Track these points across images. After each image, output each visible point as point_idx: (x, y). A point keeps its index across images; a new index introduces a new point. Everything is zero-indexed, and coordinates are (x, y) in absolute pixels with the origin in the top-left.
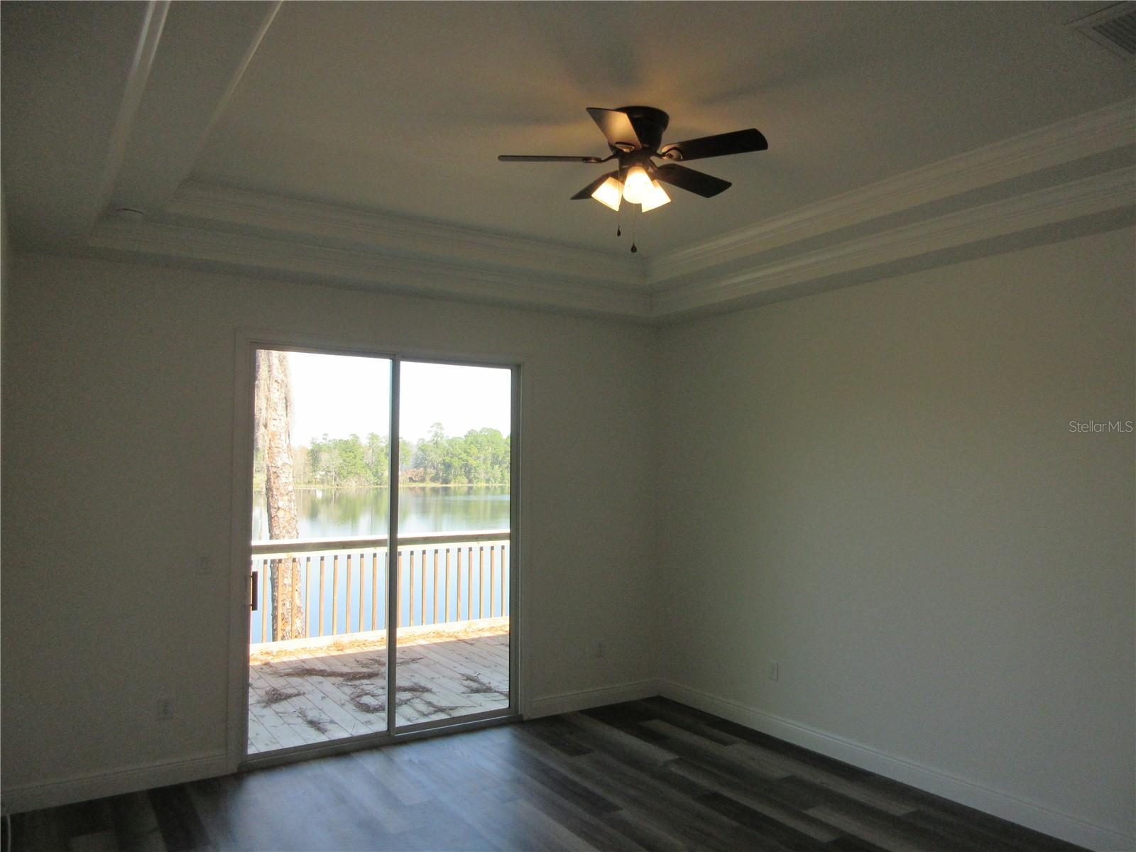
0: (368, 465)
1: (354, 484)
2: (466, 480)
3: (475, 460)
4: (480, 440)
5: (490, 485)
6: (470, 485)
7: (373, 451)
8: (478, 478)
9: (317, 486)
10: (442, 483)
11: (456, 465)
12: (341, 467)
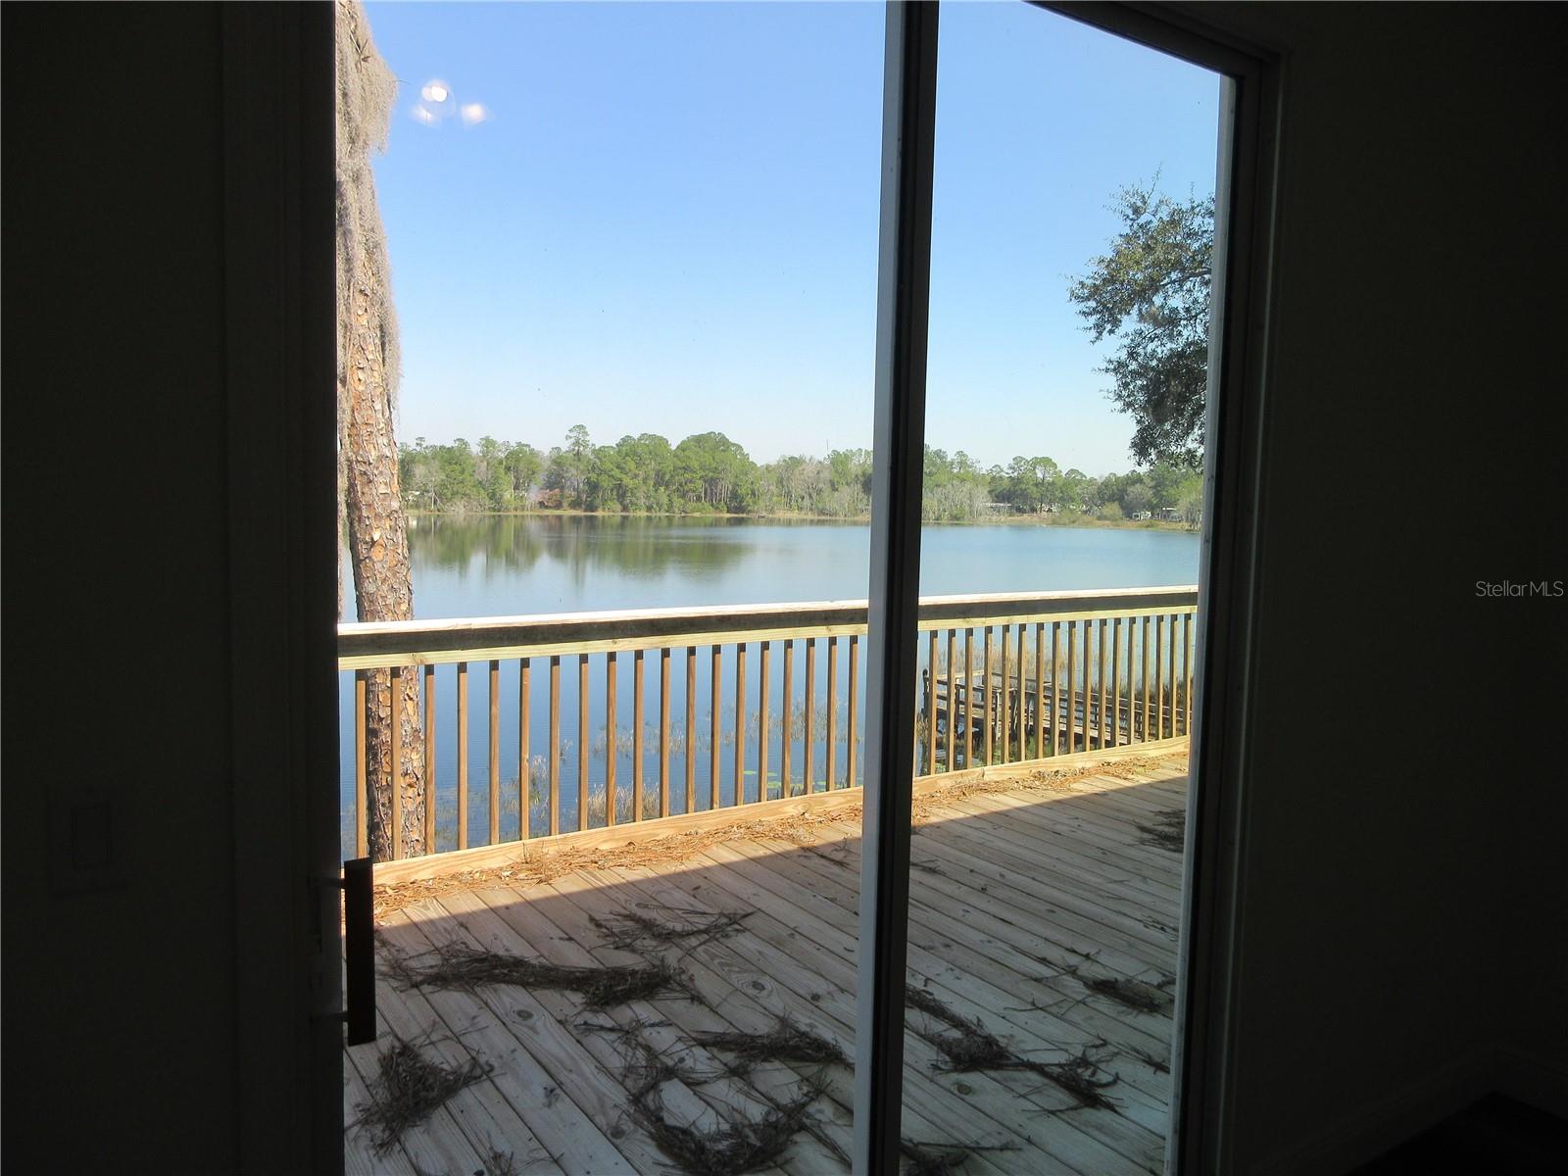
0: (480, 483)
1: (462, 510)
2: (619, 507)
3: (633, 479)
4: (639, 450)
5: (653, 514)
6: (624, 514)
7: (488, 464)
8: (636, 504)
9: (410, 511)
10: (586, 511)
11: (605, 485)
12: (443, 485)
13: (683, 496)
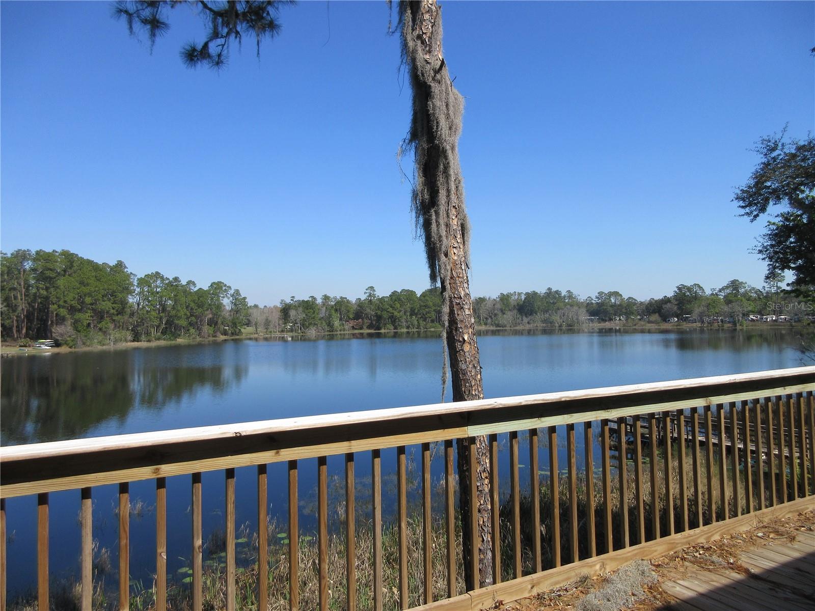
0: (323, 318)
1: (314, 332)
2: (392, 327)
3: (399, 312)
4: (401, 298)
5: (410, 330)
6: (395, 331)
7: (326, 308)
8: (401, 326)
9: (288, 333)
10: (375, 330)
11: (385, 316)
12: (304, 320)
13: (425, 320)
